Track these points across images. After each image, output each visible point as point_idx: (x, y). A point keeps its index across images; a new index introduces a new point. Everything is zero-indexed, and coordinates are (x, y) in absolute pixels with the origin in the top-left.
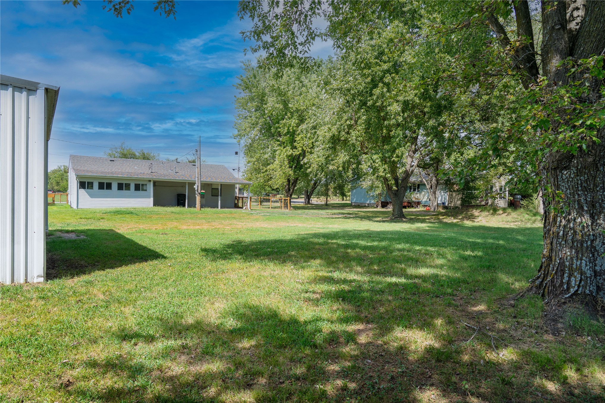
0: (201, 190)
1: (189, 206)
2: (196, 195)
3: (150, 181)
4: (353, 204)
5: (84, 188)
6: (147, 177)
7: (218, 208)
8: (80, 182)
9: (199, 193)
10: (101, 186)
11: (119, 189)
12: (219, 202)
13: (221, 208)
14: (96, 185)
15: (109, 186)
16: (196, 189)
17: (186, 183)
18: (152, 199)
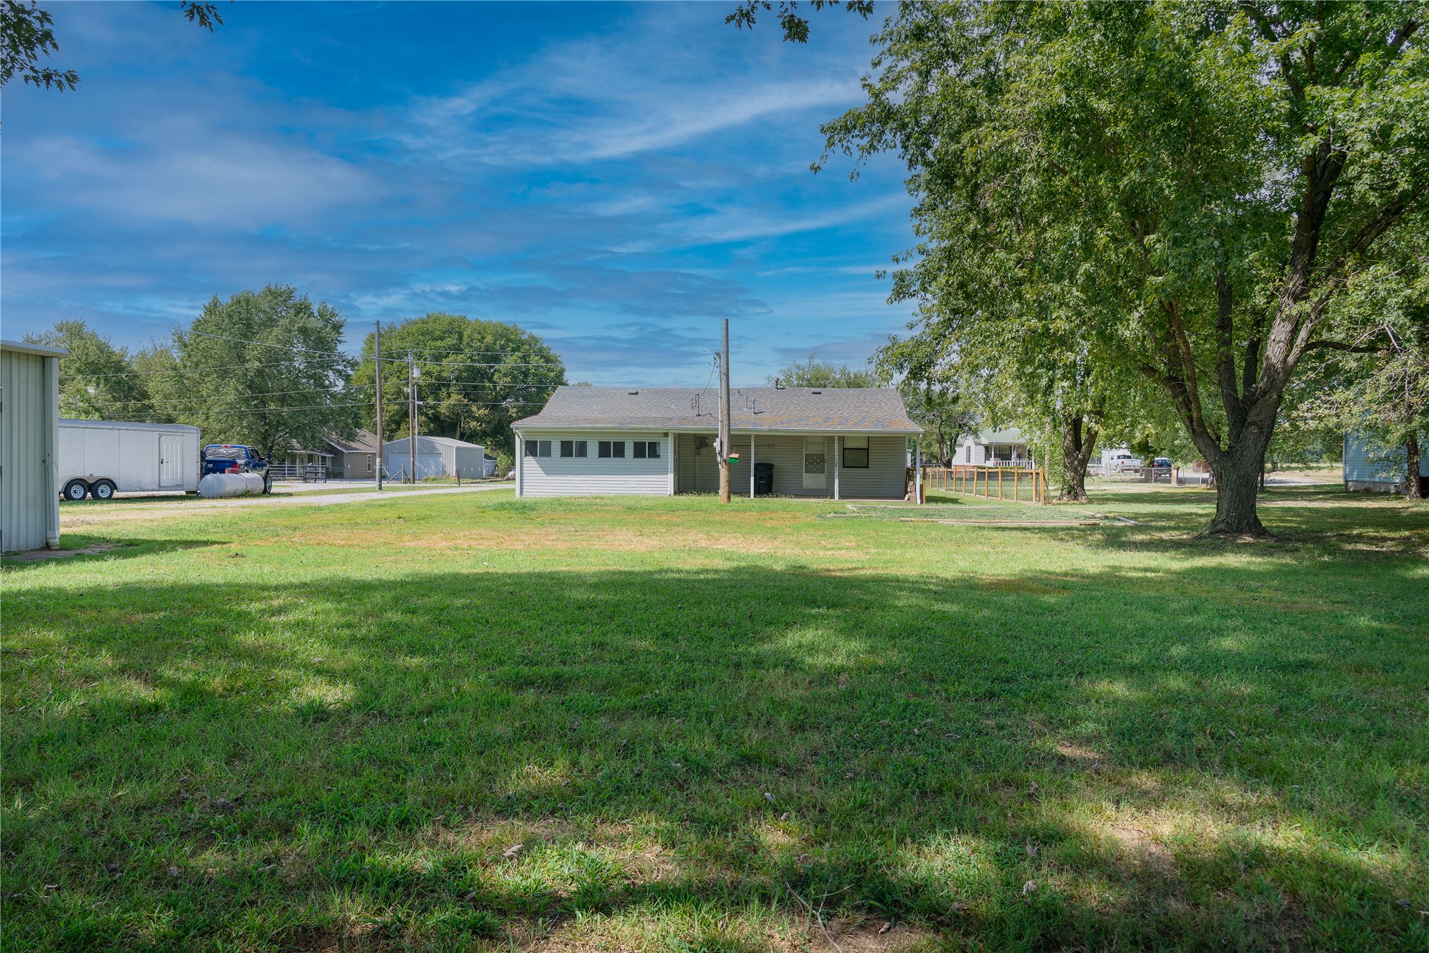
0: (730, 452)
1: (759, 492)
2: (720, 466)
3: (666, 435)
4: (1351, 487)
5: (534, 454)
6: (659, 427)
7: (833, 497)
8: (527, 442)
9: (725, 461)
10: (566, 449)
11: (601, 455)
12: (837, 481)
13: (841, 497)
14: (556, 449)
15: (582, 450)
16: (718, 449)
17: (750, 436)
18: (670, 479)
